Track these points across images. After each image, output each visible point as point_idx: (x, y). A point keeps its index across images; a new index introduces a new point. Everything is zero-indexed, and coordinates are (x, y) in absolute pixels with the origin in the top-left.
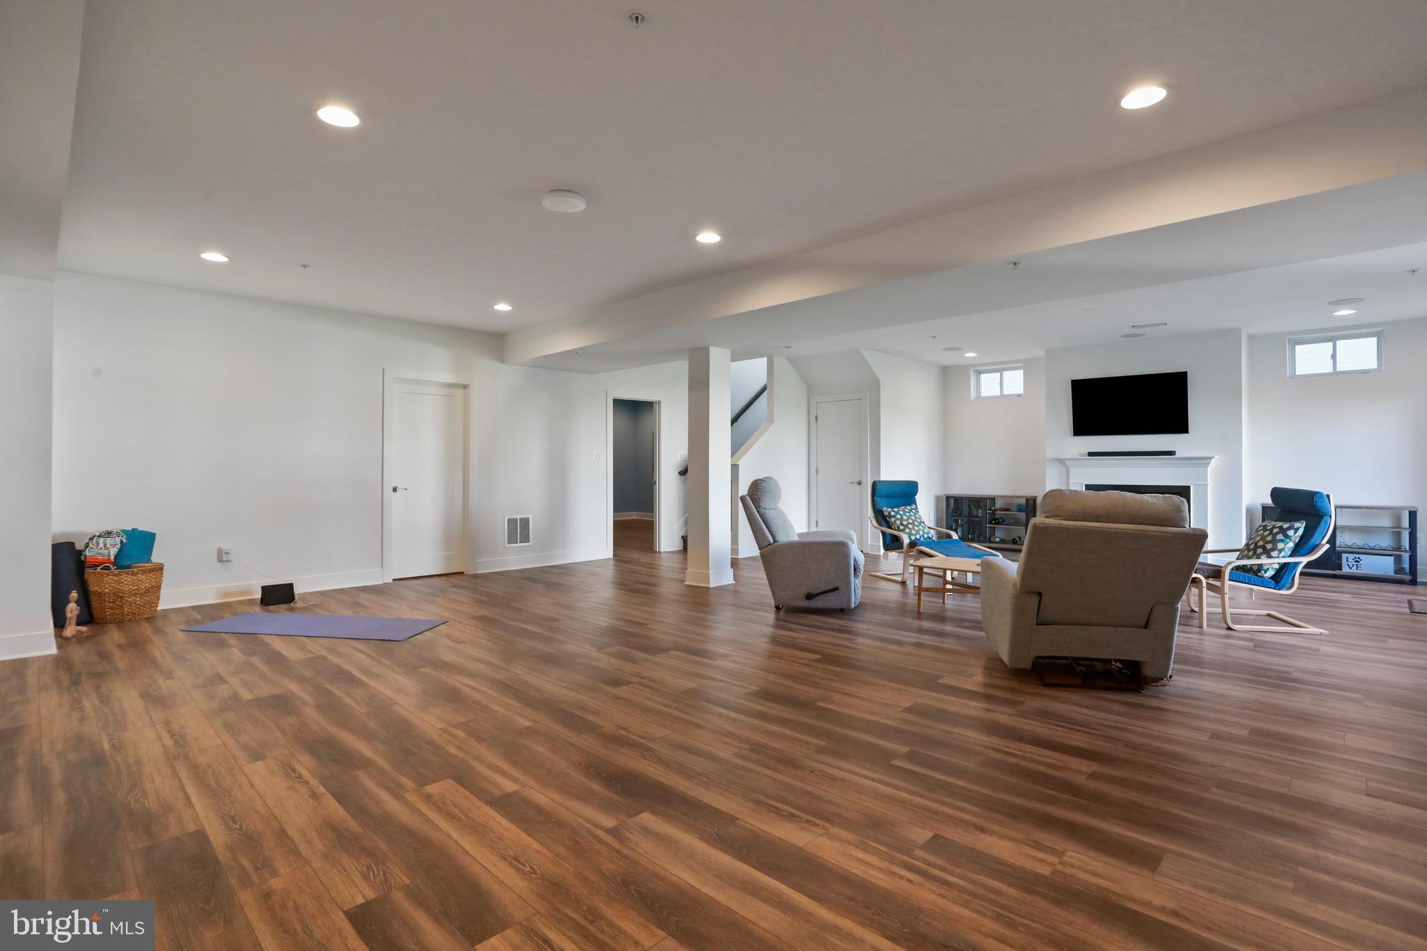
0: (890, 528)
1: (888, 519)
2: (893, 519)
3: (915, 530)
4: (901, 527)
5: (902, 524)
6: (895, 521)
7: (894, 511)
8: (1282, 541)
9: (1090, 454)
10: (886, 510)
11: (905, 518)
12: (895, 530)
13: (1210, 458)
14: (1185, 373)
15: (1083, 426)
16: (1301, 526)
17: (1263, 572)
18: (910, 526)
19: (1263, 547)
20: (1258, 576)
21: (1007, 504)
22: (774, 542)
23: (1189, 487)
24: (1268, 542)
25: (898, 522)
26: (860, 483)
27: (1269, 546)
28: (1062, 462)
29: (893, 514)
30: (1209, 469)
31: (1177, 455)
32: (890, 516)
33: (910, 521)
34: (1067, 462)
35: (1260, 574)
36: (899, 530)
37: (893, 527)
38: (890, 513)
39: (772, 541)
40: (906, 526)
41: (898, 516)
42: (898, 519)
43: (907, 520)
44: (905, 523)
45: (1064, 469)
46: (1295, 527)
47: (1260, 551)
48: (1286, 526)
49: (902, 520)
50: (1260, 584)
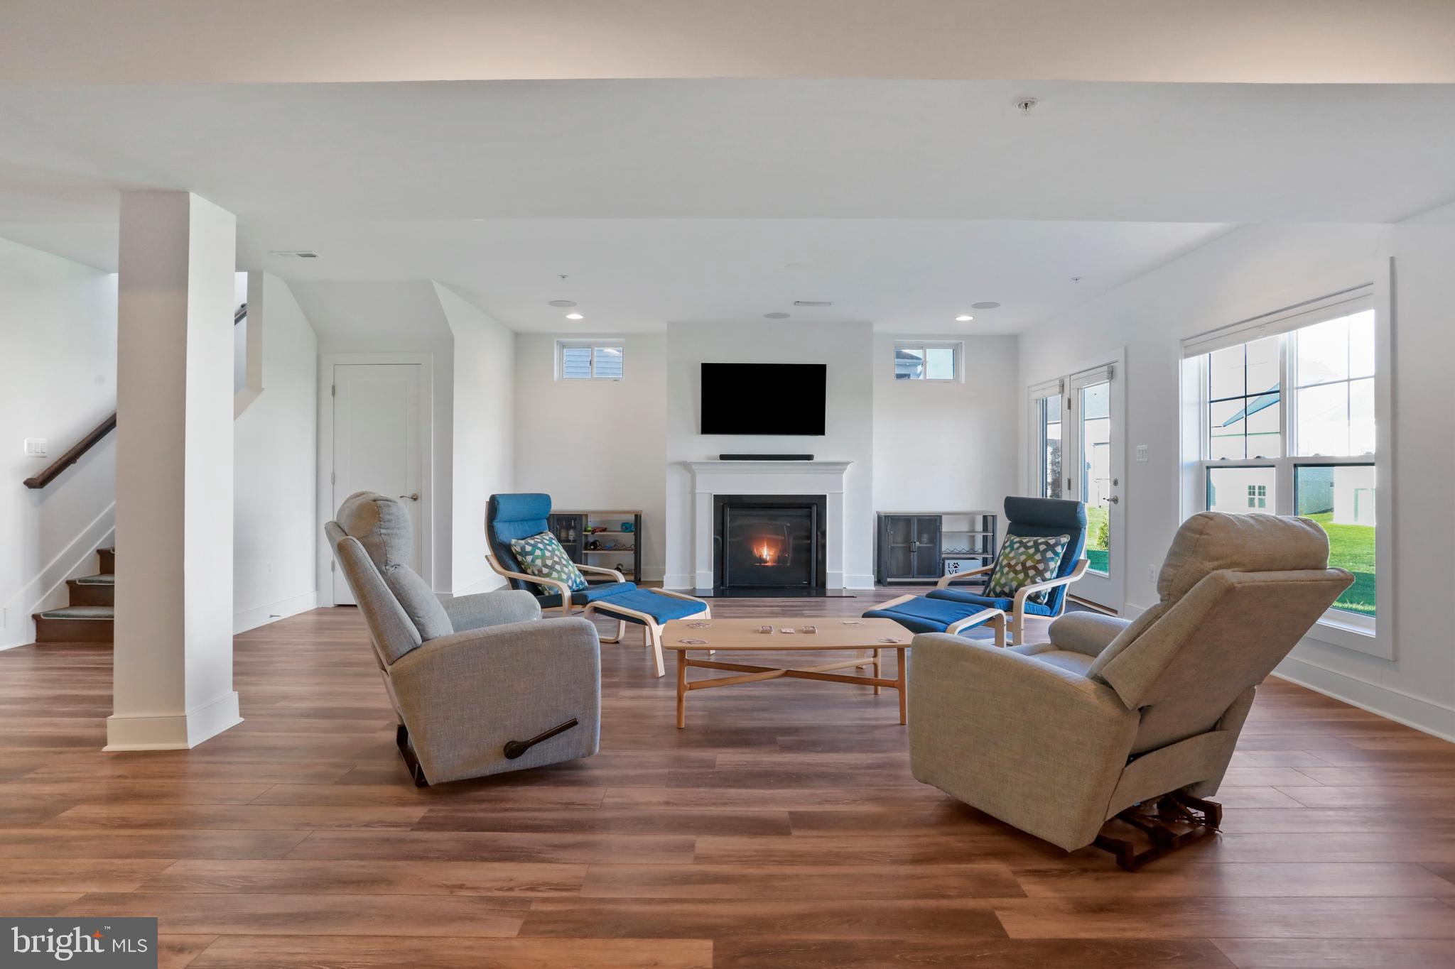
0: (524, 572)
1: (520, 558)
2: (529, 558)
3: (564, 572)
4: (545, 571)
5: (546, 566)
6: (533, 561)
7: (530, 545)
8: (1052, 559)
9: (723, 457)
10: (517, 544)
11: (548, 554)
12: (534, 574)
13: (847, 463)
14: (824, 366)
15: (712, 422)
16: (1065, 539)
17: (1042, 598)
18: (558, 567)
19: (1035, 568)
20: (1038, 603)
21: (602, 522)
22: (424, 639)
23: (825, 496)
24: (1039, 562)
25: (539, 562)
26: (415, 498)
27: (1041, 566)
28: (686, 466)
29: (528, 548)
30: (844, 475)
31: (816, 460)
32: (524, 553)
33: (556, 559)
34: (694, 467)
35: (1039, 601)
36: (540, 573)
37: (529, 571)
38: (523, 548)
39: (419, 640)
40: (552, 568)
41: (538, 552)
42: (537, 557)
43: (552, 558)
44: (549, 562)
45: (689, 475)
46: (1062, 542)
47: (1032, 573)
48: (1052, 541)
49: (543, 557)
50: (1040, 613)
